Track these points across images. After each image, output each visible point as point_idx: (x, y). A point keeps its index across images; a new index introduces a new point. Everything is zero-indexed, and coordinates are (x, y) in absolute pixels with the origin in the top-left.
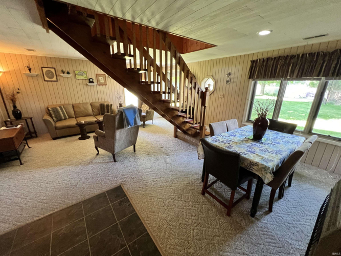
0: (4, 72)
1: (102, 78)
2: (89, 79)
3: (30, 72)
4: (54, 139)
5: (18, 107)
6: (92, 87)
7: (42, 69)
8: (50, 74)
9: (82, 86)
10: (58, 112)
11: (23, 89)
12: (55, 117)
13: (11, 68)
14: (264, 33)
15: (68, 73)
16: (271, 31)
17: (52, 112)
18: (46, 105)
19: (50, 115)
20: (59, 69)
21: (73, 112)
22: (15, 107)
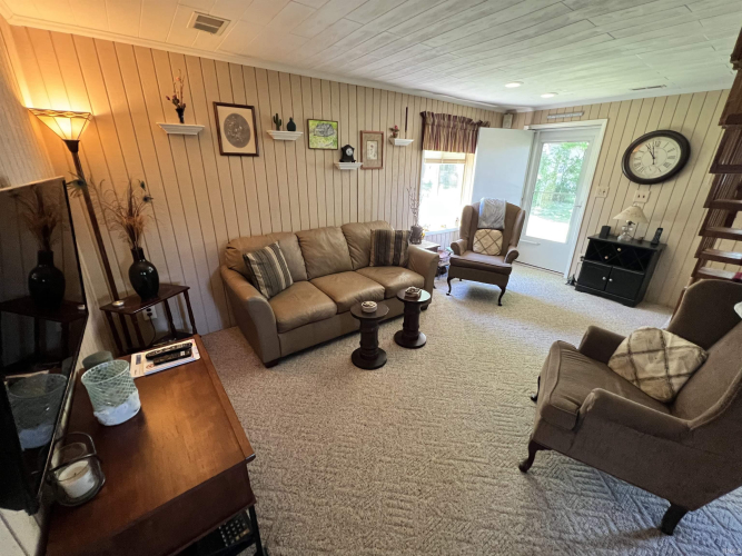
0: (94, 120)
1: (374, 144)
2: (344, 150)
3: (182, 121)
4: (270, 365)
5: (152, 255)
7: (216, 111)
8: (239, 131)
10: (272, 265)
11: (154, 189)
12: (267, 286)
13: (117, 104)
15: (291, 127)
17: (255, 267)
19: (250, 278)
20: (266, 113)
21: (302, 262)
22: (138, 254)
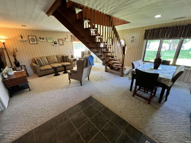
0: (7, 39)
1: (61, 41)
2: (55, 42)
3: (22, 39)
4: (40, 76)
5: (18, 59)
6: (56, 47)
7: (28, 37)
8: (33, 40)
9: (50, 46)
10: (40, 61)
11: (18, 49)
12: (39, 65)
13: (11, 37)
14: (158, 16)
15: (43, 39)
16: (162, 15)
17: (37, 61)
18: (32, 58)
19: (36, 63)
20: (38, 37)
21: (47, 61)
22: (15, 59)
